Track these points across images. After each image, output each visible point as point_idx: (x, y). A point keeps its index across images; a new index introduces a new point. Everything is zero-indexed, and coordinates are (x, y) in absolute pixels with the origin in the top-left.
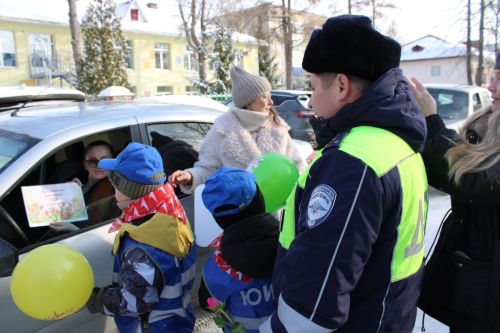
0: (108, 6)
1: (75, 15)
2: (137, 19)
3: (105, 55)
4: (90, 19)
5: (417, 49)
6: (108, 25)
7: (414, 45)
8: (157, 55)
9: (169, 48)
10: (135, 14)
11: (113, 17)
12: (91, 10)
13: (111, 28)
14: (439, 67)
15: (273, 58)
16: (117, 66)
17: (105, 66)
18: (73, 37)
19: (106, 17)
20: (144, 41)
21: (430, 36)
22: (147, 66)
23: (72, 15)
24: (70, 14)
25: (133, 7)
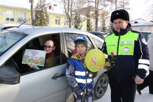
0: (43, 4)
1: (33, 6)
2: (51, 9)
3: (41, 19)
4: (37, 7)
5: (136, 22)
6: (42, 9)
7: (135, 21)
8: (56, 20)
9: (60, 18)
10: (50, 7)
11: (44, 7)
12: (38, 5)
13: (44, 10)
14: (143, 29)
15: (91, 23)
16: (45, 22)
17: (41, 22)
18: (32, 13)
19: (42, 7)
20: (53, 16)
21: (140, 19)
22: (53, 23)
23: (32, 6)
24: (31, 6)
25: (50, 5)
